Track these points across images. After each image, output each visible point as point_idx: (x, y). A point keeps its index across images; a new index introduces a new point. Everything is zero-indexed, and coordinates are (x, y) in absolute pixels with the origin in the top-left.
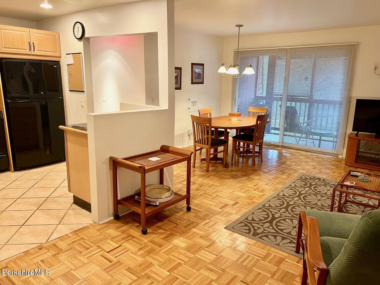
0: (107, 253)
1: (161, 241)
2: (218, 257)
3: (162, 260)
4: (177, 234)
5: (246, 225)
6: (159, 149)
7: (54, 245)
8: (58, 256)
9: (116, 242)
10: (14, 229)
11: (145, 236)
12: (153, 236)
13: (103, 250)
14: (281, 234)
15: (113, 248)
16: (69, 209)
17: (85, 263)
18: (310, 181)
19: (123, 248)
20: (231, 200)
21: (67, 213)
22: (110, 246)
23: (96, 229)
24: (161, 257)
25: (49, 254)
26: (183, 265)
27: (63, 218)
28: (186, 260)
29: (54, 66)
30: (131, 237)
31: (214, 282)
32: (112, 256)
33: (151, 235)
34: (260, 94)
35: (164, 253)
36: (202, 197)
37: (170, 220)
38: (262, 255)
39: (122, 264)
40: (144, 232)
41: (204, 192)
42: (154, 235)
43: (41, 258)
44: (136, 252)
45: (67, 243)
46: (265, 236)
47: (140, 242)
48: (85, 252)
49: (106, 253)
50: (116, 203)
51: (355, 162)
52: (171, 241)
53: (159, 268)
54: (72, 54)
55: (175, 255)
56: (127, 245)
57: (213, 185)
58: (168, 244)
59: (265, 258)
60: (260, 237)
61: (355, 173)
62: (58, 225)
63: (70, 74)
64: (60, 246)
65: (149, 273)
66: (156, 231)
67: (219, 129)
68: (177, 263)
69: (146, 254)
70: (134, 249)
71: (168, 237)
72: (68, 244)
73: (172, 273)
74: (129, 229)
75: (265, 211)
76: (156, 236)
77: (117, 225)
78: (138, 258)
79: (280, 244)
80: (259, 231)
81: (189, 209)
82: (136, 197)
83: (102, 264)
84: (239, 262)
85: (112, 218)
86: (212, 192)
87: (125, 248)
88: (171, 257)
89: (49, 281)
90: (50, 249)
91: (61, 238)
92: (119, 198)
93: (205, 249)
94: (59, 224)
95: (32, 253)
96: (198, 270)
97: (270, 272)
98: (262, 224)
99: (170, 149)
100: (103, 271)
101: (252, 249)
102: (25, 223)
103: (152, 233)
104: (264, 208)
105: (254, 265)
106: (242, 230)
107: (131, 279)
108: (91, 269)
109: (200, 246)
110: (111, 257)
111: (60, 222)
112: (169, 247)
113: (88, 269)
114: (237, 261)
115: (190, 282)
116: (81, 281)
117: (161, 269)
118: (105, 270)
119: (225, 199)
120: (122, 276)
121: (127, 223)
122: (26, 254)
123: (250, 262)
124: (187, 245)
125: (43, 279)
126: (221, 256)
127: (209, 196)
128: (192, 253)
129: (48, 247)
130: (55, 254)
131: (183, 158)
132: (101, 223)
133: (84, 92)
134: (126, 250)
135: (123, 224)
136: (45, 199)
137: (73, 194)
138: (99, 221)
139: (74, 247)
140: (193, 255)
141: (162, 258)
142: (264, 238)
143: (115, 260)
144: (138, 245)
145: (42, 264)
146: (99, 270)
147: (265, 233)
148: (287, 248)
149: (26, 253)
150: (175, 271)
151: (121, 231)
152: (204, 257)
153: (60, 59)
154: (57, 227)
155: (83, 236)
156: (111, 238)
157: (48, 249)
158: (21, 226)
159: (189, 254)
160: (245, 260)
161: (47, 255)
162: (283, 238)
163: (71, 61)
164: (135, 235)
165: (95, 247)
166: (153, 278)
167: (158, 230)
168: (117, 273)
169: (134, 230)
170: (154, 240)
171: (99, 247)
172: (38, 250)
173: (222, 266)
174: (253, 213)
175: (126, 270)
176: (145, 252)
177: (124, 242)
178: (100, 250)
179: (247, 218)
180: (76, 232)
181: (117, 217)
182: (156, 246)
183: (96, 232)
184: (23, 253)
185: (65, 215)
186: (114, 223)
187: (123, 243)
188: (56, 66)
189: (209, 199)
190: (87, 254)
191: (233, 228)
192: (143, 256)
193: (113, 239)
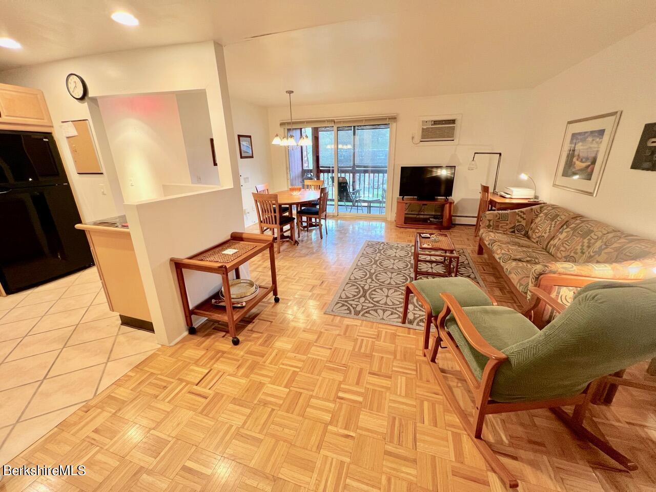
0: (196, 385)
1: (261, 348)
2: (333, 350)
3: (271, 374)
4: (276, 334)
5: (343, 305)
6: (229, 237)
7: (110, 397)
8: (121, 412)
9: (203, 366)
10: (30, 391)
11: (237, 347)
12: (248, 344)
13: (188, 383)
14: (380, 306)
15: (203, 376)
16: (117, 335)
17: (168, 412)
18: (378, 246)
19: (216, 371)
20: (316, 279)
21: (117, 341)
22: (196, 375)
23: (168, 355)
24: (269, 370)
25: (106, 415)
26: (300, 373)
27: (112, 350)
28: (300, 365)
29: (44, 140)
30: (220, 354)
31: (343, 384)
32: (205, 387)
33: (245, 343)
34: (307, 167)
35: (271, 363)
36: (286, 283)
37: (260, 318)
38: (374, 335)
39: (223, 395)
40: (236, 342)
41: (285, 276)
42: (250, 343)
43: (92, 426)
44: (235, 373)
45: (130, 388)
46: (366, 312)
47: (236, 357)
48: (163, 394)
49: (195, 387)
50: (188, 314)
51: (405, 223)
52: (273, 344)
53: (272, 386)
54: (72, 121)
55: (284, 362)
56: (219, 366)
57: (291, 267)
58: (271, 350)
59: (378, 337)
60: (363, 315)
61: (424, 235)
62: (106, 363)
63: (74, 151)
64: (120, 395)
65: (263, 397)
66: (249, 336)
67: (282, 206)
68: (291, 372)
69: (249, 371)
70: (230, 369)
71: (266, 341)
72: (131, 390)
73: (291, 388)
74: (214, 343)
75: (354, 285)
76: (253, 343)
77: (196, 341)
78: (241, 381)
79: (385, 318)
80: (359, 308)
81: (277, 300)
82: (213, 301)
83: (194, 405)
84: (356, 350)
85: (186, 333)
86: (294, 275)
87: (219, 372)
88: (281, 366)
89: (118, 463)
90: (104, 405)
91: (118, 383)
92: (191, 307)
93: (315, 344)
94: (108, 361)
95: (72, 422)
96: (319, 374)
97: (390, 353)
98: (358, 300)
99: (244, 236)
100: (200, 415)
101: (361, 331)
102: (47, 375)
103: (246, 340)
104: (352, 282)
105: (373, 349)
106: (342, 312)
107: (243, 415)
108: (180, 418)
109: (308, 343)
110: (204, 390)
111: (109, 358)
112: (274, 354)
113: (176, 419)
114: (354, 349)
115: (317, 393)
116: (172, 442)
117: (275, 387)
118: (201, 413)
119: (310, 281)
120: (229, 415)
121: (208, 335)
122: (62, 428)
123: (366, 346)
124: (293, 346)
125: (105, 463)
126: (336, 348)
127: (293, 280)
128: (304, 354)
129: (100, 404)
130: (116, 412)
131: (266, 245)
132: (172, 344)
133: (102, 173)
134: (221, 374)
135: (203, 338)
136: (74, 328)
137: (119, 314)
138: (170, 342)
139: (143, 391)
140: (305, 357)
141: (272, 371)
142: (366, 315)
143: (211, 393)
144: (235, 362)
145: (96, 436)
146: (194, 416)
147: (365, 309)
148: (392, 320)
149: (63, 426)
150: (294, 384)
151: (204, 348)
152: (318, 355)
153: (52, 129)
154: (105, 367)
155: (152, 371)
156: (193, 362)
157: (101, 406)
158: (41, 382)
159: (299, 356)
160: (361, 347)
161: (101, 418)
162: (384, 311)
163: (72, 131)
164: (225, 349)
165: (175, 382)
166: (271, 403)
167: (251, 336)
168: (221, 412)
169: (221, 342)
170: (251, 349)
171: (181, 380)
172: (81, 413)
173: (342, 360)
174: (344, 290)
175: (231, 403)
176: (246, 369)
177: (214, 363)
178: (184, 384)
179: (340, 296)
180: (138, 367)
181: (192, 331)
182: (258, 357)
183: (170, 358)
184: (56, 429)
185: (114, 344)
186: (190, 340)
187: (213, 365)
188: (47, 140)
189: (293, 283)
190: (167, 396)
191: (332, 311)
192: (246, 375)
193: (196, 362)
